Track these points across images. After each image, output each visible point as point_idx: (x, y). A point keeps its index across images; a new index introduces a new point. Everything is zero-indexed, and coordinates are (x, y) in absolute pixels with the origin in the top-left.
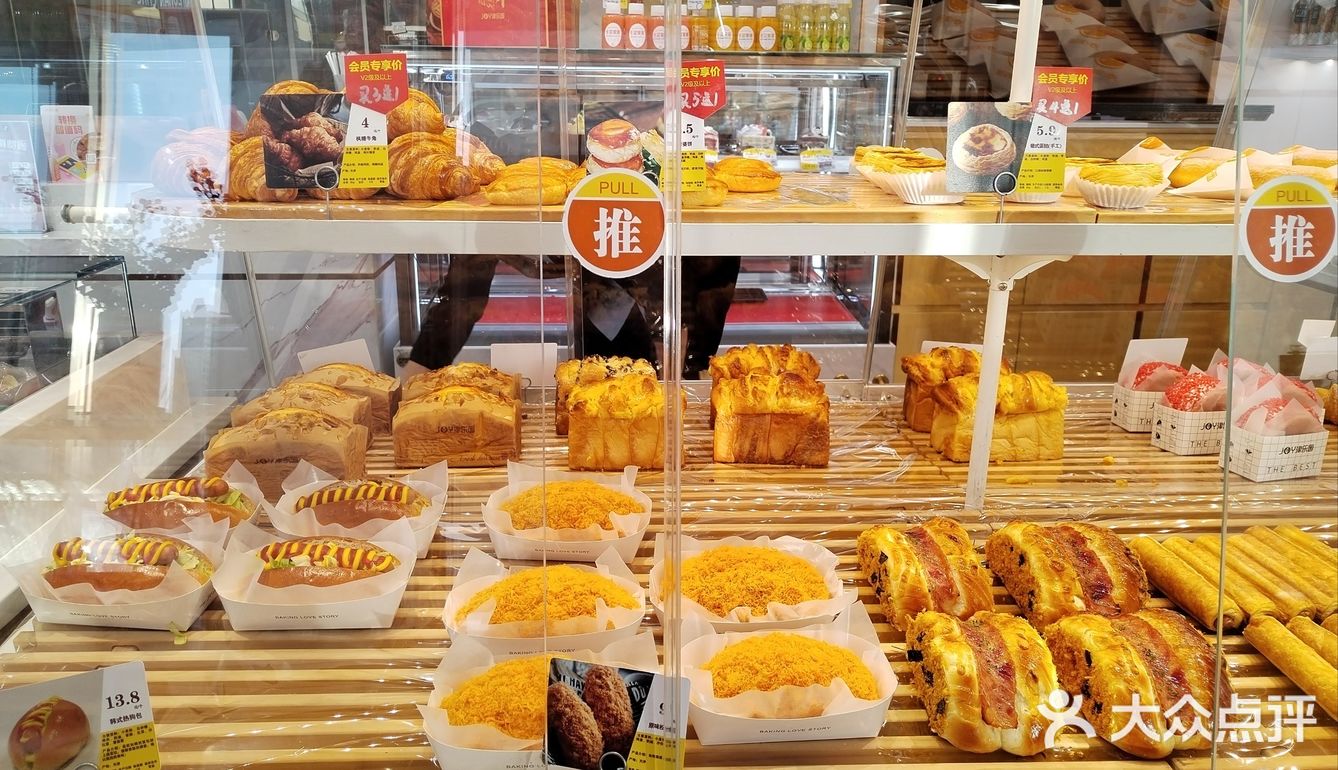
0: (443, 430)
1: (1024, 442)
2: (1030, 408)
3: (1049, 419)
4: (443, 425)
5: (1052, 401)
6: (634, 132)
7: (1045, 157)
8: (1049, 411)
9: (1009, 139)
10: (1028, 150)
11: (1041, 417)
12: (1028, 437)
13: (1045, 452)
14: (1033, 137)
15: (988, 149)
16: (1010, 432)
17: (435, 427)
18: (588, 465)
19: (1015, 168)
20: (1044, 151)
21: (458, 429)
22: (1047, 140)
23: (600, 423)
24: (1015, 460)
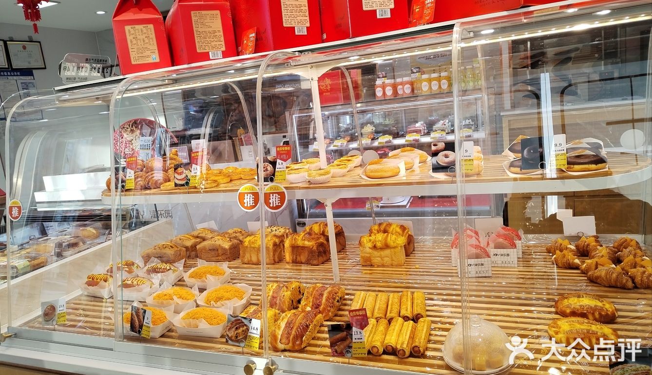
0: (210, 250)
1: (386, 259)
2: (387, 246)
3: (395, 250)
4: (210, 248)
5: (395, 244)
6: (184, 171)
7: (281, 171)
8: (395, 248)
9: (272, 167)
10: (277, 170)
11: (392, 250)
12: (387, 257)
13: (395, 263)
14: (277, 166)
15: (267, 170)
16: (381, 255)
17: (208, 249)
18: (246, 262)
19: (274, 175)
20: (280, 170)
21: (214, 250)
22: (281, 166)
23: (249, 249)
24: (383, 266)
